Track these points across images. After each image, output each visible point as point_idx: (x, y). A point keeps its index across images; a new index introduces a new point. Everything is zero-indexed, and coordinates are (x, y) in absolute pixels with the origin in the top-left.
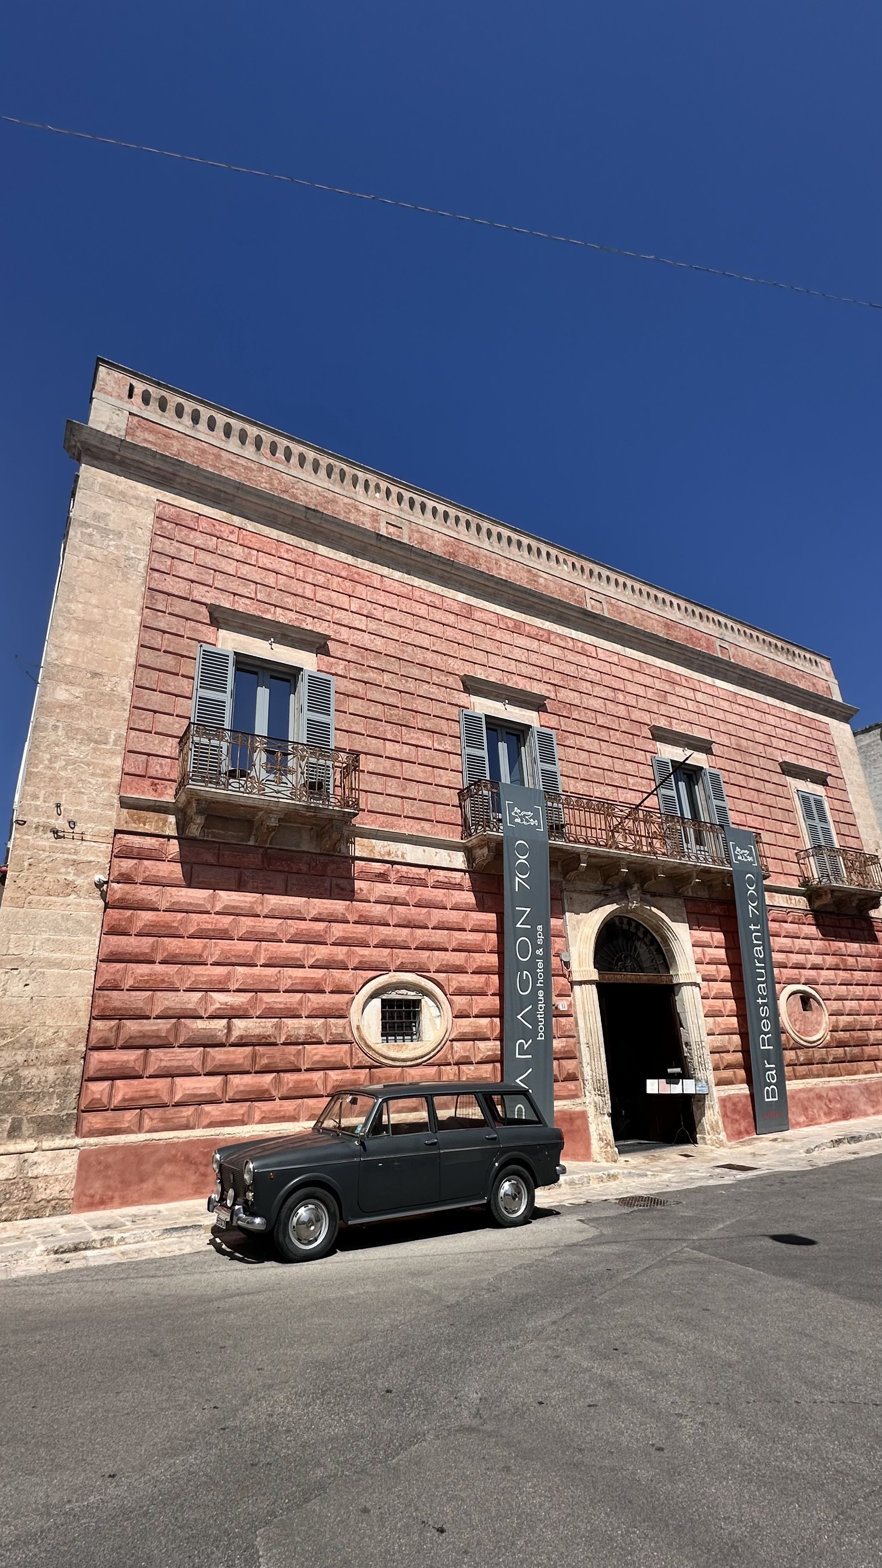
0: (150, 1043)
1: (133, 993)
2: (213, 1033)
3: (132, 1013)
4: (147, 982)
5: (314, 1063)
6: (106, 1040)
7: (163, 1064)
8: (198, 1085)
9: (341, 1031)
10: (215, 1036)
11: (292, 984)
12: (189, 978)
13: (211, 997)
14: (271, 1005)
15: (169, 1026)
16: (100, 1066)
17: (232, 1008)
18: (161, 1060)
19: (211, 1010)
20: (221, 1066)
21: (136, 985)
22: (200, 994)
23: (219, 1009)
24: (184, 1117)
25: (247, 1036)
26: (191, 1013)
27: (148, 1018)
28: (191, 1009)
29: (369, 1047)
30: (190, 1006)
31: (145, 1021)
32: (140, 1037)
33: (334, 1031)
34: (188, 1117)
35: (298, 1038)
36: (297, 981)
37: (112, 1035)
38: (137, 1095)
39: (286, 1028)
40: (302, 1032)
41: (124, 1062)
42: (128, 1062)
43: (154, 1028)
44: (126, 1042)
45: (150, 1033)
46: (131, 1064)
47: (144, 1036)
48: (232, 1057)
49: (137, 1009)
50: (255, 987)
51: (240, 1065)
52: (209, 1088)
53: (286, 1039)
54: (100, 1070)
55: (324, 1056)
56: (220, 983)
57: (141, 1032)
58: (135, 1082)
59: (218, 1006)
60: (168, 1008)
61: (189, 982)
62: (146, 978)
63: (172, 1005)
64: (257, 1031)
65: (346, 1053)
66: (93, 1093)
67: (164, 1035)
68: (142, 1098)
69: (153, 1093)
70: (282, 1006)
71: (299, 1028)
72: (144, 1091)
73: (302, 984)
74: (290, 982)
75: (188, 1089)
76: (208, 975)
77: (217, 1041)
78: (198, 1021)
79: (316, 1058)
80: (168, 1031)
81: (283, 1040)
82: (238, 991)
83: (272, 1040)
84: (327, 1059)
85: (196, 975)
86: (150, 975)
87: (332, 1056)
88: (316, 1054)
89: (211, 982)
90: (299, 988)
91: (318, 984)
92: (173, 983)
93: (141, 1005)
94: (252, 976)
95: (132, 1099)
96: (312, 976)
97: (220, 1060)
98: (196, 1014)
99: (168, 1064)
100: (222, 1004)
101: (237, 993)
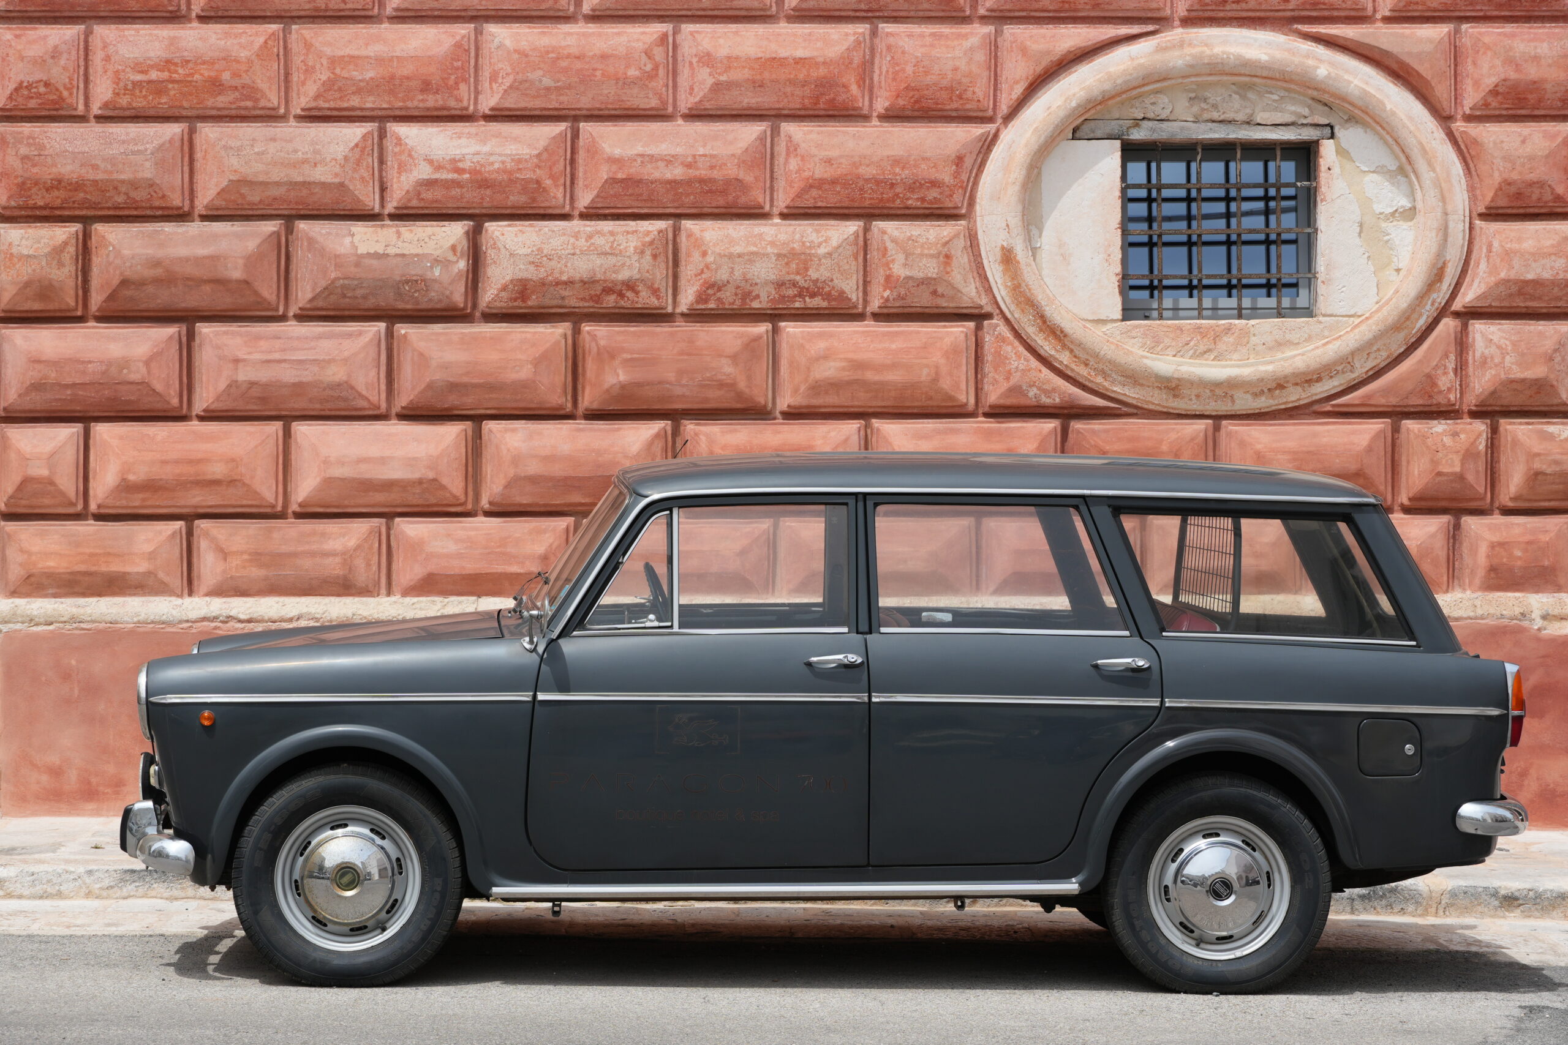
0: (192, 300)
1: (119, 130)
2: (414, 271)
3: (120, 199)
4: (158, 88)
5: (817, 388)
6: (45, 289)
7: (244, 375)
8: (374, 451)
9: (930, 268)
10: (421, 283)
11: (717, 87)
12: (309, 71)
13: (399, 141)
14: (635, 170)
15: (252, 245)
16: (34, 375)
17: (482, 182)
18: (237, 361)
19: (401, 187)
20: (454, 387)
21: (124, 101)
22: (354, 132)
23: (430, 183)
24: (332, 554)
25: (543, 283)
26: (327, 200)
27: (181, 216)
28: (323, 185)
29: (1056, 333)
30: (322, 174)
31: (168, 228)
32: (157, 281)
33: (899, 270)
34: (347, 557)
35: (746, 295)
36: (737, 75)
37: (64, 274)
38: (167, 473)
39: (696, 256)
40: (765, 272)
41: (110, 363)
42: (125, 363)
43: (202, 251)
44: (111, 297)
45: (190, 270)
46: (137, 374)
47: (168, 279)
48: (491, 357)
49: (134, 184)
50: (566, 100)
51: (524, 385)
52: (411, 462)
53: (702, 298)
54: (37, 387)
55: (859, 365)
56: (426, 86)
57: (157, 263)
58: (158, 431)
59: (424, 172)
60: (244, 182)
61: (311, 89)
62: (154, 75)
63: (255, 170)
64: (581, 267)
65: (952, 353)
66: (24, 459)
67: (237, 274)
68: (185, 484)
69: (217, 470)
70: (677, 172)
71: (752, 257)
72: (190, 462)
73: (758, 85)
74: (705, 78)
75: (341, 463)
76: (380, 61)
77: (432, 299)
78: (359, 229)
79: (828, 370)
80: (252, 261)
81: (687, 299)
82: (499, 116)
83: (645, 299)
84: (870, 376)
85: (334, 61)
86: (168, 64)
87: (894, 366)
88: (825, 357)
89: (390, 84)
90: (749, 100)
91: (825, 84)
92: (251, 92)
93: (147, 171)
94: (553, 59)
95: (150, 486)
96: (800, 53)
97: (445, 366)
98: (347, 205)
99: (263, 375)
100: (439, 168)
101: (495, 127)
